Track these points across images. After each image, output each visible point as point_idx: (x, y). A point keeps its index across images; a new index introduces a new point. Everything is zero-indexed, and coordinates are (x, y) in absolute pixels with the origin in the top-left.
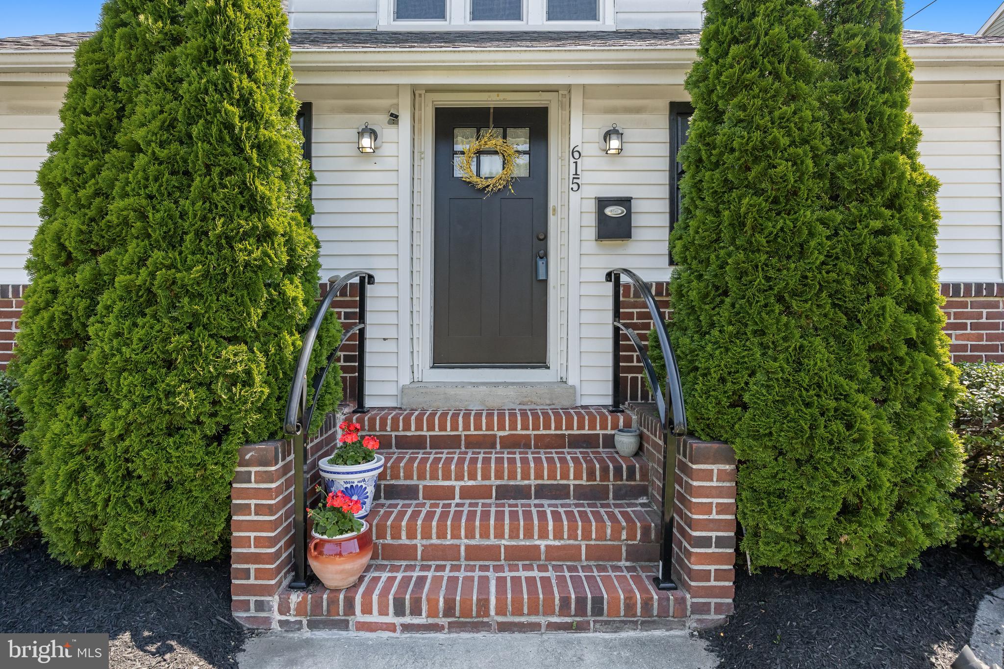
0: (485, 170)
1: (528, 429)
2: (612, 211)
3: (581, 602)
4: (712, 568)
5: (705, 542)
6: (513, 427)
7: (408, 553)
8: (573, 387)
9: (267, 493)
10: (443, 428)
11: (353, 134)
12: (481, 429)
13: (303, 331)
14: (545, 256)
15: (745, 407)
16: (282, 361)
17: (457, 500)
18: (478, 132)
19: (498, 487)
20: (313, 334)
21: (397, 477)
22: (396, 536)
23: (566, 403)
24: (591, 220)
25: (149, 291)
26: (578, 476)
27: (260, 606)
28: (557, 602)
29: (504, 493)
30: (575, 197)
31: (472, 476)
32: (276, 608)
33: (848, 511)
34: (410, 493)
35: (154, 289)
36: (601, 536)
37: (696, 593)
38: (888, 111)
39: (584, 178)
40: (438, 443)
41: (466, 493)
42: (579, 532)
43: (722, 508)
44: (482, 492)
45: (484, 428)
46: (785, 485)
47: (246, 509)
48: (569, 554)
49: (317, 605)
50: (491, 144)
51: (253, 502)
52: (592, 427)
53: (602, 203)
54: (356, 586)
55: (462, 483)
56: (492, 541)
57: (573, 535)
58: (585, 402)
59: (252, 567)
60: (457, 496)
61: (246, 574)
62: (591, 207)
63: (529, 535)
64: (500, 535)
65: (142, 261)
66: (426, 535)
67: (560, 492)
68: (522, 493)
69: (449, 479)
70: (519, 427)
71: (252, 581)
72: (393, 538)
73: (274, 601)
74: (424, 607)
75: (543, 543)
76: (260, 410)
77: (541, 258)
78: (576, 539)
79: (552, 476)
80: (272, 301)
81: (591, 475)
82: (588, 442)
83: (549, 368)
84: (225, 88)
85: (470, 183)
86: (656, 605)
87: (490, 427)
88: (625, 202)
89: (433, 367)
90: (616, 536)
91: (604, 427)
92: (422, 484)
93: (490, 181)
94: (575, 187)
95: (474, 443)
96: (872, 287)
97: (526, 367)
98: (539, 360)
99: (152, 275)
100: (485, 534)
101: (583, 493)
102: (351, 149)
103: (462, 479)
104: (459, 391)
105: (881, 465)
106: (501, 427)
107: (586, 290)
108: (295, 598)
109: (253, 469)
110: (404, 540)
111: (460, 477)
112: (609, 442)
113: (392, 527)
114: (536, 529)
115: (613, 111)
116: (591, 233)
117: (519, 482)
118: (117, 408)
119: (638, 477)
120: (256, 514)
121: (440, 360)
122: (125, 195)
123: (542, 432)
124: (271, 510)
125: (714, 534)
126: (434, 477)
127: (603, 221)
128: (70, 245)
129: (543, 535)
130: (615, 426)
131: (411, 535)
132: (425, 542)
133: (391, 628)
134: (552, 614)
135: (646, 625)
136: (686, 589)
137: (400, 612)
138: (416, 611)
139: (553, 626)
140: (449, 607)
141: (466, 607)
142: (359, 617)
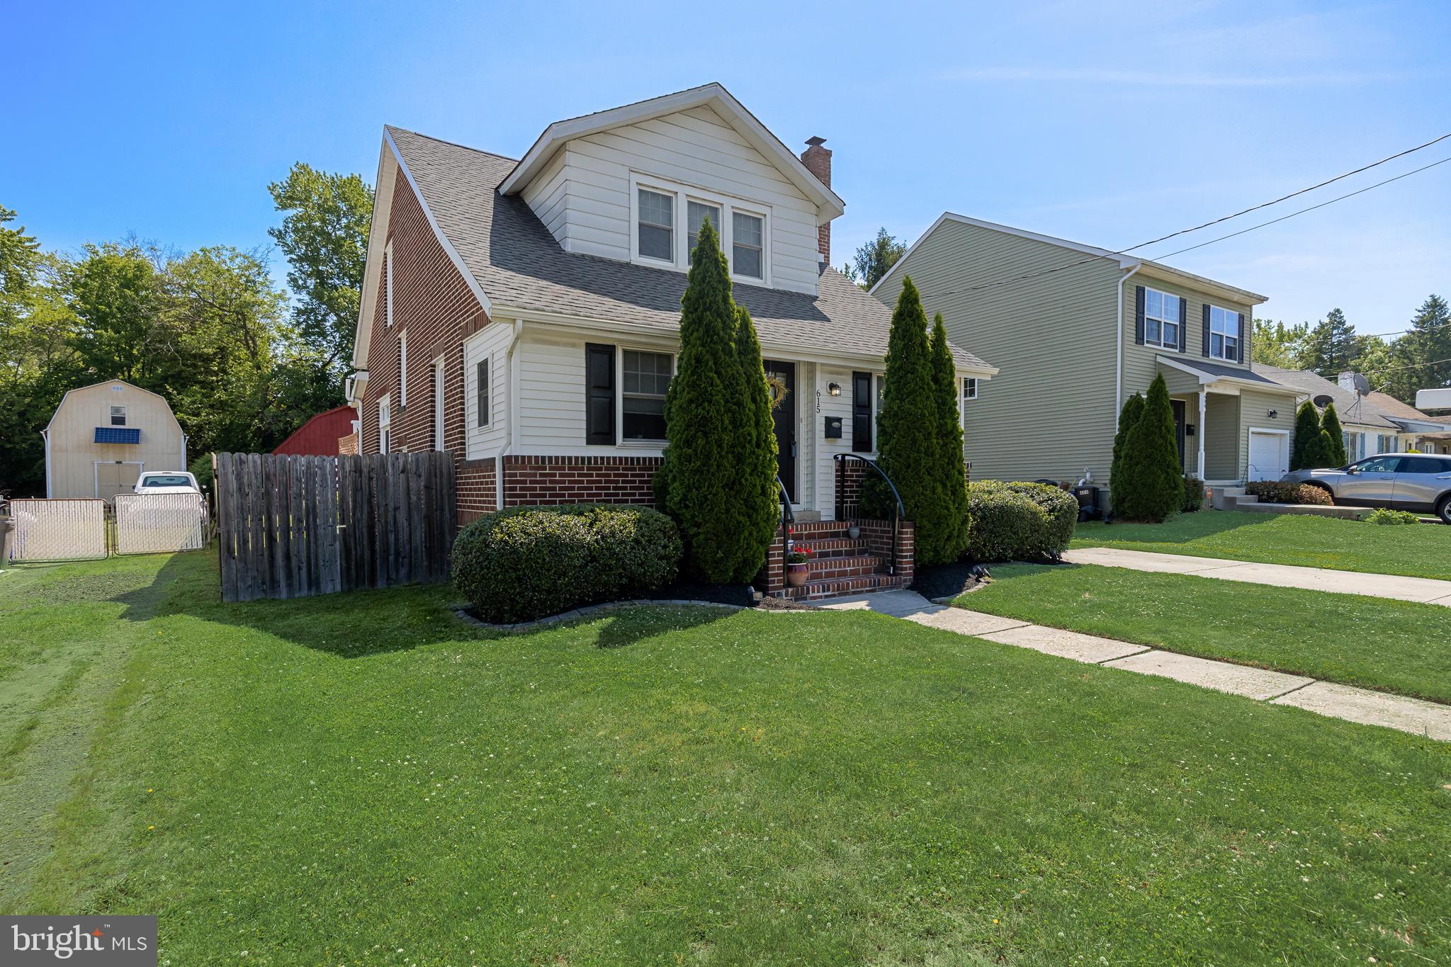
2: (836, 424)
4: (908, 566)
5: (906, 557)
6: (810, 530)
7: (821, 575)
14: (795, 444)
19: (819, 553)
23: (818, 519)
24: (823, 427)
26: (846, 546)
28: (868, 582)
30: (817, 416)
37: (904, 575)
39: (821, 407)
43: (911, 545)
49: (797, 591)
52: (837, 527)
53: (830, 420)
54: (810, 584)
58: (831, 518)
59: (776, 579)
61: (773, 582)
62: (823, 421)
63: (845, 566)
71: (775, 585)
73: (784, 592)
75: (848, 569)
78: (859, 566)
79: (838, 547)
82: (837, 534)
83: (800, 504)
86: (892, 581)
87: (801, 530)
88: (839, 420)
90: (871, 564)
91: (841, 527)
94: (818, 411)
100: (831, 567)
101: (847, 553)
106: (806, 530)
107: (822, 463)
108: (790, 590)
109: (777, 538)
114: (847, 563)
115: (831, 373)
116: (824, 434)
117: (826, 550)
123: (820, 531)
125: (907, 554)
127: (829, 428)
129: (849, 566)
130: (845, 527)
133: (821, 597)
134: (866, 587)
135: (891, 588)
136: (901, 574)
137: (824, 591)
138: (829, 590)
139: (867, 591)
140: (838, 590)
141: (843, 589)
142: (811, 595)
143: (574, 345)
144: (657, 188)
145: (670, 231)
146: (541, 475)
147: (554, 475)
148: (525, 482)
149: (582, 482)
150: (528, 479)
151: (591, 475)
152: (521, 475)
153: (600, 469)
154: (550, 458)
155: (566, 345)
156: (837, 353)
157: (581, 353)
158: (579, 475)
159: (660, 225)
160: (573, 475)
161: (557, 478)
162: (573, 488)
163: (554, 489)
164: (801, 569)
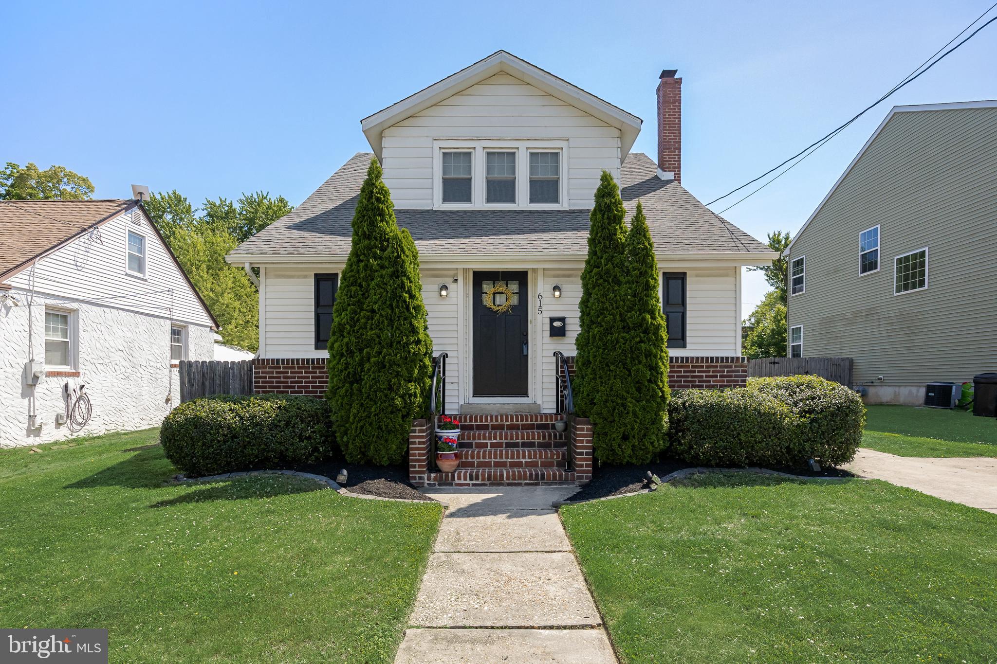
0: (498, 302)
1: (518, 421)
2: (557, 324)
3: (537, 475)
4: (584, 463)
5: (582, 454)
6: (512, 420)
7: (471, 465)
8: (539, 405)
9: (422, 437)
10: (481, 421)
11: (436, 288)
12: (498, 422)
13: (431, 377)
14: (527, 343)
15: (595, 404)
16: (425, 389)
17: (489, 448)
18: (494, 284)
19: (506, 443)
20: (435, 379)
21: (464, 439)
22: (467, 458)
23: (536, 412)
24: (547, 327)
25: (382, 363)
27: (420, 478)
28: (528, 475)
29: (508, 445)
30: (539, 317)
31: (495, 438)
32: (426, 479)
33: (625, 438)
34: (469, 445)
35: (385, 363)
36: (546, 457)
37: (579, 472)
38: (645, 298)
39: (544, 308)
40: (479, 427)
41: (493, 445)
42: (538, 456)
43: (588, 442)
44: (499, 445)
45: (499, 421)
46: (606, 430)
47: (414, 443)
48: (534, 465)
49: (441, 477)
50: (500, 290)
51: (417, 440)
52: (546, 420)
53: (553, 320)
54: (455, 472)
55: (491, 441)
56: (504, 460)
57: (535, 457)
58: (545, 412)
59: (417, 464)
60: (489, 447)
61: (415, 466)
62: (548, 321)
63: (518, 457)
64: (507, 457)
65: (380, 353)
66: (478, 457)
67: (531, 445)
68: (516, 445)
69: (486, 440)
70: (515, 420)
71: (417, 469)
72: (465, 459)
73: (426, 476)
74: (480, 478)
76: (418, 407)
77: (525, 344)
78: (536, 458)
79: (528, 438)
80: (420, 366)
81: (544, 438)
82: (545, 427)
83: (528, 397)
84: (402, 286)
85: (490, 308)
86: (564, 476)
87: (502, 421)
88: (562, 320)
89: (473, 397)
90: (552, 457)
91: (551, 420)
92: (474, 442)
93: (500, 308)
94: (540, 312)
95: (494, 427)
96: (637, 361)
97: (518, 397)
98: (524, 393)
99: (384, 357)
100: (501, 457)
101: (541, 445)
102: (436, 294)
103: (491, 440)
104: (488, 407)
105: (636, 422)
106: (507, 421)
107: (545, 360)
108: (433, 475)
109: (417, 428)
110: (470, 459)
111: (490, 439)
112: (553, 426)
113: (465, 454)
114: (521, 455)
115: (558, 276)
116: (548, 333)
117: (514, 441)
118: (376, 404)
119: (563, 438)
120: (418, 444)
121: (477, 393)
122: (371, 329)
123: (525, 423)
124: (423, 443)
125: (585, 451)
126: (479, 439)
127: (552, 328)
128: (353, 348)
129: (524, 457)
130: (556, 420)
131: (473, 458)
132: (478, 460)
133: (468, 485)
134: (526, 479)
135: (560, 484)
136: (575, 470)
137: (471, 479)
138: (477, 479)
139: (527, 484)
140: (489, 479)
141: (495, 479)
142: (457, 481)
143: (305, 277)
144: (458, 148)
145: (470, 179)
146: (277, 372)
147: (287, 373)
148: (265, 377)
149: (308, 377)
150: (268, 375)
151: (316, 373)
152: (263, 373)
153: (323, 368)
154: (283, 360)
155: (299, 277)
156: (548, 257)
157: (312, 281)
158: (306, 373)
159: (462, 176)
160: (301, 373)
161: (289, 375)
162: (301, 382)
163: (287, 382)
164: (447, 457)
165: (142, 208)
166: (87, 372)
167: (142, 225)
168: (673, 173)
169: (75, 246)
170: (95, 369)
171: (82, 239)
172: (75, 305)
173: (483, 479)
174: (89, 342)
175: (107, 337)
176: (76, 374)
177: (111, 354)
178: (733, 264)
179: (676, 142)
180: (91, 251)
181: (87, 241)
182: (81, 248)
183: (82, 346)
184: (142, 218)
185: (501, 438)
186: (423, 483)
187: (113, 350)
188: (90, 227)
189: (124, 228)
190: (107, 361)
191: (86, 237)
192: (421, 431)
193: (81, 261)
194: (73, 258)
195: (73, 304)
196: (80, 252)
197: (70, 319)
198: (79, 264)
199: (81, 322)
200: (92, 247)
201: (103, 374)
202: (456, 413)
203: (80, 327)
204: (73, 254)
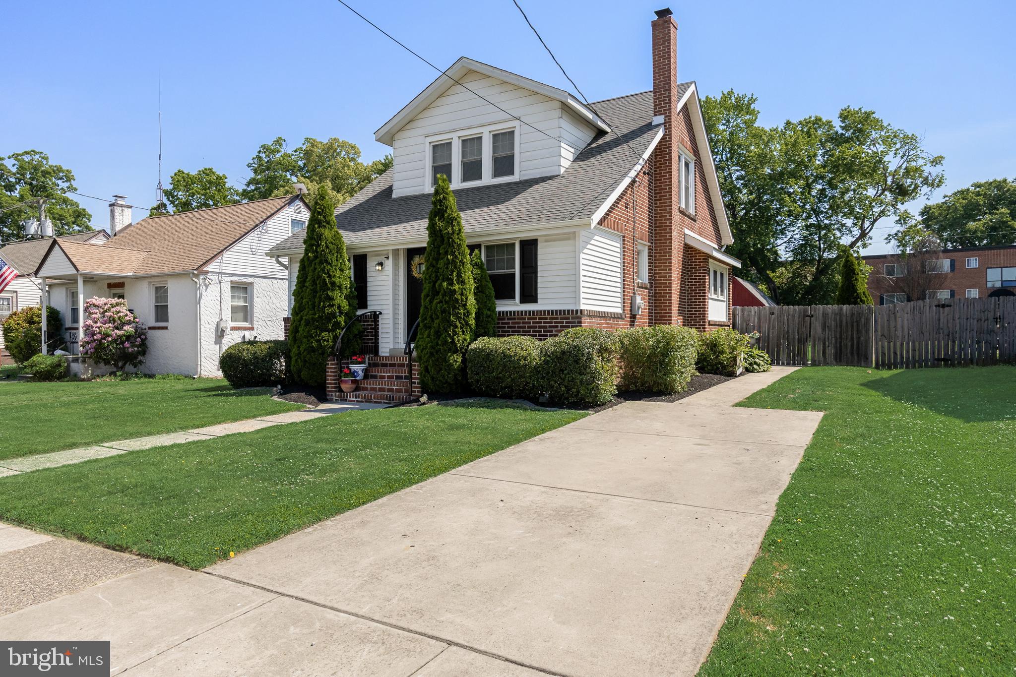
5: (415, 383)
7: (366, 389)
9: (333, 368)
11: (375, 264)
27: (331, 395)
28: (385, 397)
31: (390, 373)
32: (334, 396)
34: (375, 377)
49: (341, 393)
51: (330, 370)
56: (384, 386)
59: (330, 386)
60: (386, 378)
63: (391, 385)
66: (370, 385)
71: (330, 389)
73: (334, 394)
92: (378, 374)
108: (338, 393)
109: (330, 362)
111: (387, 373)
124: (333, 372)
126: (381, 373)
131: (367, 385)
133: (354, 401)
134: (384, 399)
137: (356, 398)
138: (359, 398)
139: (385, 403)
140: (365, 398)
141: (368, 398)
142: (349, 398)
144: (442, 140)
145: (451, 164)
159: (445, 163)
164: (346, 382)
165: (302, 200)
166: (259, 327)
167: (303, 213)
168: (663, 116)
169: (251, 238)
170: (265, 325)
171: (256, 232)
172: (250, 280)
173: (362, 398)
174: (261, 305)
175: (275, 301)
176: (252, 329)
177: (277, 313)
178: (572, 230)
179: (667, 84)
180: (263, 240)
181: (259, 233)
182: (255, 238)
183: (256, 308)
184: (302, 207)
185: (393, 373)
186: (333, 399)
187: (279, 310)
188: (261, 222)
189: (287, 218)
190: (274, 318)
191: (258, 230)
192: (332, 364)
193: (255, 247)
194: (249, 247)
195: (250, 279)
196: (255, 241)
197: (249, 290)
198: (253, 250)
199: (255, 291)
200: (263, 237)
201: (272, 328)
202: (388, 355)
203: (255, 295)
204: (250, 244)
